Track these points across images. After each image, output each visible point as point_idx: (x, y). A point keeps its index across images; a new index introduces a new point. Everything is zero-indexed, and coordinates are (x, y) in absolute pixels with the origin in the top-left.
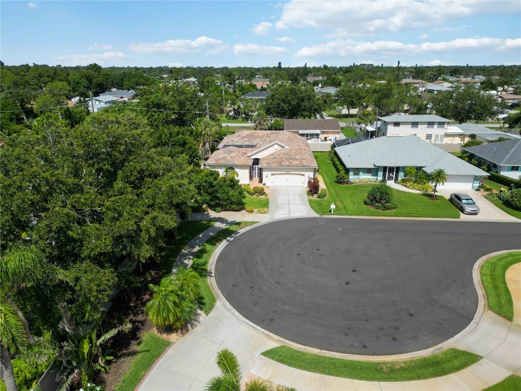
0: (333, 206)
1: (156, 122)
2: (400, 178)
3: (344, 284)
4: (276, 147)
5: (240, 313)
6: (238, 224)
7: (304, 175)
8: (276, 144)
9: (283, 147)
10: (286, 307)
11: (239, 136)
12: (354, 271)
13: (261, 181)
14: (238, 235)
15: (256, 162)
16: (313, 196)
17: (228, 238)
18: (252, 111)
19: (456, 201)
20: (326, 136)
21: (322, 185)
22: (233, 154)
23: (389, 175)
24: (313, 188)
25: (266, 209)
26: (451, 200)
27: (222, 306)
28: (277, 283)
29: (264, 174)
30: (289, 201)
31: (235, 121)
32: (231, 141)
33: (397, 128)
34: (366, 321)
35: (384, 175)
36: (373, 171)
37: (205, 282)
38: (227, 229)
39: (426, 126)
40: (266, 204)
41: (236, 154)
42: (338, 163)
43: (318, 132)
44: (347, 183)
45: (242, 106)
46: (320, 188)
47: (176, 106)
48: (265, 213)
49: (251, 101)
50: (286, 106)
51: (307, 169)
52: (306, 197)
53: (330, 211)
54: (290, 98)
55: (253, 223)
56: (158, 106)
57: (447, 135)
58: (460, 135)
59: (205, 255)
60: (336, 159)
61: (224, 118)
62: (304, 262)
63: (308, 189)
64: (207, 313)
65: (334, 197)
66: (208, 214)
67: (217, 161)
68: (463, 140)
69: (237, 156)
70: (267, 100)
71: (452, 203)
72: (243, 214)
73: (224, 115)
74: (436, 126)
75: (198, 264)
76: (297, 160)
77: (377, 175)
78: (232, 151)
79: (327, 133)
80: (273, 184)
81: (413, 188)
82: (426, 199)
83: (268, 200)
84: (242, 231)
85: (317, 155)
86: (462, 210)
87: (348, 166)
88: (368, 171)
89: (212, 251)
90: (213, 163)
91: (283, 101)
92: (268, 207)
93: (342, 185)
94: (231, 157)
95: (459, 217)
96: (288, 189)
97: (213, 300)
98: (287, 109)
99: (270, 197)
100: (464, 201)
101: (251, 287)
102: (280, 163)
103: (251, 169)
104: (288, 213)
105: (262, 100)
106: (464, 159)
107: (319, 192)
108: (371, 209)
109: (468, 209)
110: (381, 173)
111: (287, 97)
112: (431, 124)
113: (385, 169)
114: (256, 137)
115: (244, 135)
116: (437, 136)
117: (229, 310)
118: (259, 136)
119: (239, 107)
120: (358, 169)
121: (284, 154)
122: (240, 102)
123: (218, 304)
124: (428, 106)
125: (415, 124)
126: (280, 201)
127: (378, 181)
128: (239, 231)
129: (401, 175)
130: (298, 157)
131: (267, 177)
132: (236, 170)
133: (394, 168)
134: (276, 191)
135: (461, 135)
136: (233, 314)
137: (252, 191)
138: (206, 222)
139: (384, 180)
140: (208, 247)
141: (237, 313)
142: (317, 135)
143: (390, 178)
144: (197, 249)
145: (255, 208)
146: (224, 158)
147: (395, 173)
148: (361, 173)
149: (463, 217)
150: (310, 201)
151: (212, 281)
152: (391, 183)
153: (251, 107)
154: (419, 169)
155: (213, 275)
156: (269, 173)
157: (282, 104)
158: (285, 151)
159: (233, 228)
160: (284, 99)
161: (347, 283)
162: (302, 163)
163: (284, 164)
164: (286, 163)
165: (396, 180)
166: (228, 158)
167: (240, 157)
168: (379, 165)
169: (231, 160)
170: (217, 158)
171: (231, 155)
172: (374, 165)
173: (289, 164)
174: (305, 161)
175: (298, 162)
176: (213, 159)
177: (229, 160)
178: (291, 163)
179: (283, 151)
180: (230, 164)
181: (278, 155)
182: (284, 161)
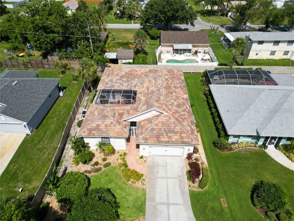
2: (281, 144)
7: (183, 148)
8: (154, 110)
9: (161, 113)
13: (138, 146)
15: (133, 124)
16: (193, 182)
22: (108, 121)
29: (141, 147)
30: (168, 197)
35: (265, 141)
36: (254, 136)
41: (111, 121)
51: (188, 146)
67: (90, 130)
69: (112, 123)
76: (176, 133)
78: (107, 116)
87: (229, 133)
88: (249, 136)
93: (222, 153)
94: (106, 125)
99: (147, 185)
102: (158, 139)
121: (163, 124)
129: (283, 142)
130: (178, 128)
131: (144, 149)
132: (112, 140)
139: (264, 146)
143: (271, 143)
146: (98, 126)
147: (277, 140)
152: (271, 150)
158: (164, 120)
162: (182, 138)
163: (163, 139)
164: (166, 139)
165: (276, 146)
166: (103, 127)
167: (115, 126)
168: (263, 134)
169: (105, 130)
170: (89, 127)
171: (105, 123)
172: (258, 133)
173: (167, 140)
174: (185, 135)
175: (177, 137)
176: (86, 129)
177: (103, 130)
178: (170, 137)
179: (162, 119)
180: (105, 135)
181: (156, 125)
182: (162, 135)
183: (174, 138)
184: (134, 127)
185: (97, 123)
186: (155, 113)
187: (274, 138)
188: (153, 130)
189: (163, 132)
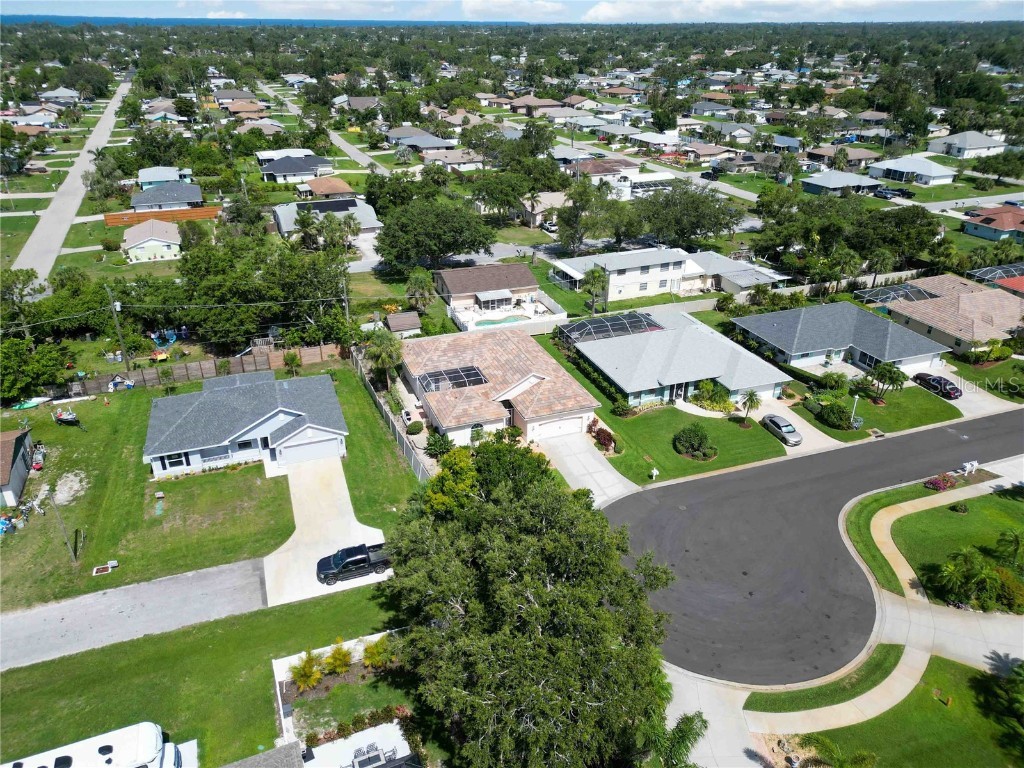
2: (689, 394)
7: (580, 418)
8: (533, 376)
9: (543, 379)
16: (608, 451)
22: (476, 403)
24: (605, 438)
29: (530, 426)
35: (671, 395)
36: (659, 391)
44: (628, 414)
51: (583, 409)
60: (586, 367)
63: (594, 441)
65: (633, 446)
67: (458, 418)
69: (481, 405)
76: (569, 398)
77: (662, 395)
78: (471, 397)
80: (543, 439)
86: (784, 441)
87: (628, 389)
88: (651, 391)
93: (626, 419)
94: (475, 408)
102: (550, 407)
110: (667, 393)
113: (672, 387)
121: (549, 391)
127: (664, 403)
129: (691, 391)
130: (569, 393)
131: (533, 430)
133: (682, 384)
139: (671, 401)
143: (678, 396)
146: (465, 411)
147: (684, 389)
148: (643, 396)
149: (790, 453)
152: (680, 404)
156: (536, 424)
158: (549, 386)
162: (579, 402)
163: (556, 410)
164: (559, 407)
165: (685, 399)
166: (471, 411)
168: (667, 383)
169: (476, 414)
171: (473, 405)
172: (660, 384)
173: (562, 407)
174: (581, 398)
175: (573, 402)
176: (451, 418)
177: (473, 414)
178: (564, 404)
179: (546, 385)
181: (541, 394)
182: (553, 403)
183: (571, 404)
185: (461, 408)
186: (534, 381)
187: (679, 386)
188: (539, 400)
189: (552, 400)
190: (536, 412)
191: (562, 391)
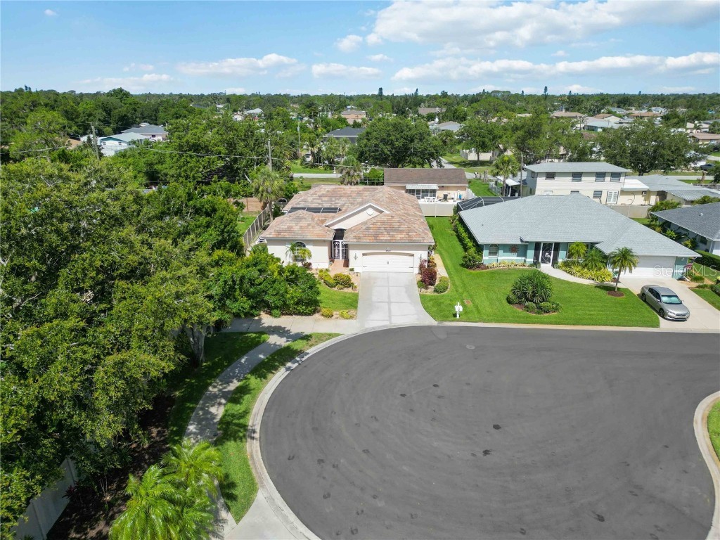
0: (459, 308)
1: (193, 172)
2: (559, 260)
3: (480, 455)
4: (370, 211)
5: (298, 515)
6: (307, 338)
7: (413, 255)
8: (370, 206)
9: (381, 212)
10: (380, 504)
11: (315, 193)
12: (496, 427)
13: (346, 264)
14: (306, 357)
15: (340, 234)
16: (427, 288)
17: (289, 364)
18: (338, 156)
19: (651, 298)
20: (445, 192)
21: (441, 272)
22: (304, 223)
23: (544, 254)
24: (428, 276)
25: (352, 312)
26: (643, 296)
27: (267, 498)
28: (366, 451)
29: (352, 253)
30: (389, 297)
31: (314, 170)
32: (302, 200)
33: (550, 182)
34: (523, 532)
35: (536, 256)
36: (519, 249)
37: (241, 451)
38: (288, 348)
39: (594, 178)
40: (352, 303)
41: (308, 223)
42: (464, 235)
43: (434, 187)
44: (478, 267)
45: (324, 148)
46: (438, 276)
47: (222, 149)
48: (351, 317)
49: (337, 141)
50: (387, 150)
51: (419, 246)
52: (416, 291)
53: (455, 315)
54: (393, 138)
55: (330, 336)
56: (196, 148)
57: (624, 192)
58: (643, 192)
59: (247, 397)
60: (461, 229)
61: (299, 166)
62: (412, 410)
63: (419, 277)
64: (238, 518)
65: (460, 290)
66: (260, 319)
67: (279, 232)
68: (647, 199)
69: (309, 225)
70: (359, 140)
71: (645, 301)
72: (316, 320)
73: (299, 162)
74: (608, 179)
75: (233, 416)
76: (402, 232)
77: (525, 255)
78: (302, 218)
79: (448, 188)
80: (365, 269)
81: (582, 276)
82: (603, 293)
83: (357, 295)
84: (312, 351)
85: (433, 223)
86: (662, 313)
87: (481, 240)
88: (512, 249)
89: (259, 389)
90: (271, 236)
91: (383, 140)
92: (356, 307)
93: (472, 271)
94: (301, 227)
95: (658, 326)
96: (388, 278)
97: (252, 488)
98: (388, 153)
99: (359, 290)
100: (664, 299)
101: (321, 461)
102: (376, 236)
103: (332, 246)
104: (388, 318)
105: (352, 140)
106: (655, 230)
107: (437, 282)
108: (519, 311)
109: (673, 312)
110: (531, 252)
111: (389, 135)
112: (600, 175)
113: (537, 245)
114: (341, 196)
115: (323, 192)
116: (609, 194)
117: (278, 509)
118: (345, 194)
119: (320, 149)
120: (495, 245)
121: (383, 223)
122: (321, 143)
123: (260, 496)
124: (594, 149)
125: (577, 176)
126: (374, 299)
127: (527, 265)
128: (307, 351)
129: (563, 256)
130: (404, 227)
131: (356, 258)
132: (309, 247)
133: (551, 244)
134: (370, 280)
135: (645, 192)
136: (285, 518)
137: (332, 281)
138: (254, 335)
140: (253, 381)
141: (292, 517)
142: (433, 192)
143: (545, 259)
144: (235, 384)
145: (336, 309)
146: (290, 227)
147: (552, 253)
148: (501, 252)
149: (665, 326)
150: (422, 297)
151: (253, 448)
152: (546, 268)
153: (337, 150)
154: (591, 245)
155: (257, 435)
156: (359, 253)
157: (381, 145)
158: (385, 218)
159: (298, 345)
160: (384, 139)
161: (486, 452)
162: (409, 236)
163: (382, 238)
164: (386, 237)
165: (554, 263)
166: (296, 228)
167: (313, 227)
168: (529, 239)
169: (300, 232)
170: (278, 229)
171: (300, 224)
172: (522, 240)
173: (389, 238)
174: (415, 233)
175: (403, 236)
176: (273, 231)
177: (297, 232)
178: (393, 236)
179: (382, 218)
180: (299, 237)
181: (373, 224)
182: (382, 233)
183: (398, 237)
184: (340, 241)
185: (287, 224)
186: (372, 213)
189: (382, 230)
190: (359, 238)
191: (396, 225)
